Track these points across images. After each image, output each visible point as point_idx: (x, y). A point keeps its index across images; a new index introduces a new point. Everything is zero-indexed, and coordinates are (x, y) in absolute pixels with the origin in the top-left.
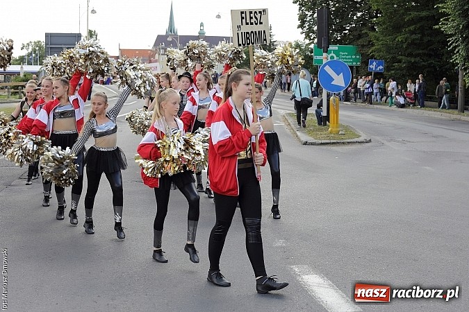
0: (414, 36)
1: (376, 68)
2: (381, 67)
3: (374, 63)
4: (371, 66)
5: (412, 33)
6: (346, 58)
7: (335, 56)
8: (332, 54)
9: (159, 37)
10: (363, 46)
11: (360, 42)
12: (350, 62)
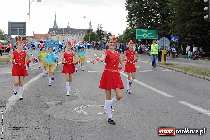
0: (194, 24)
1: (174, 40)
2: (177, 39)
3: (174, 38)
4: (172, 39)
5: (193, 23)
6: (151, 36)
7: (146, 35)
8: (145, 34)
9: (51, 29)
10: (160, 30)
11: (158, 28)
12: (153, 37)
